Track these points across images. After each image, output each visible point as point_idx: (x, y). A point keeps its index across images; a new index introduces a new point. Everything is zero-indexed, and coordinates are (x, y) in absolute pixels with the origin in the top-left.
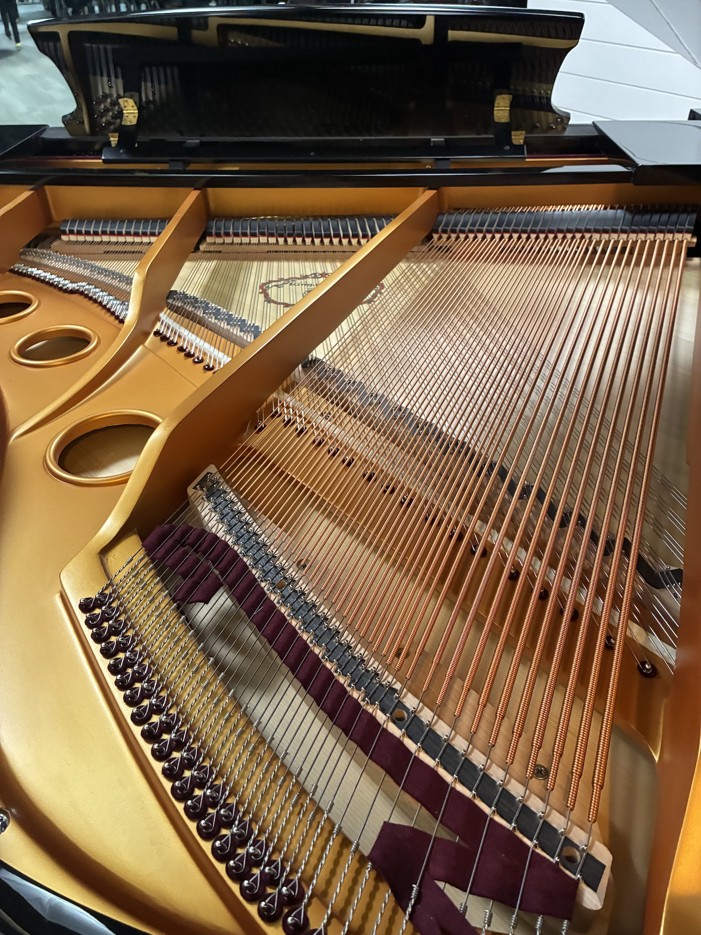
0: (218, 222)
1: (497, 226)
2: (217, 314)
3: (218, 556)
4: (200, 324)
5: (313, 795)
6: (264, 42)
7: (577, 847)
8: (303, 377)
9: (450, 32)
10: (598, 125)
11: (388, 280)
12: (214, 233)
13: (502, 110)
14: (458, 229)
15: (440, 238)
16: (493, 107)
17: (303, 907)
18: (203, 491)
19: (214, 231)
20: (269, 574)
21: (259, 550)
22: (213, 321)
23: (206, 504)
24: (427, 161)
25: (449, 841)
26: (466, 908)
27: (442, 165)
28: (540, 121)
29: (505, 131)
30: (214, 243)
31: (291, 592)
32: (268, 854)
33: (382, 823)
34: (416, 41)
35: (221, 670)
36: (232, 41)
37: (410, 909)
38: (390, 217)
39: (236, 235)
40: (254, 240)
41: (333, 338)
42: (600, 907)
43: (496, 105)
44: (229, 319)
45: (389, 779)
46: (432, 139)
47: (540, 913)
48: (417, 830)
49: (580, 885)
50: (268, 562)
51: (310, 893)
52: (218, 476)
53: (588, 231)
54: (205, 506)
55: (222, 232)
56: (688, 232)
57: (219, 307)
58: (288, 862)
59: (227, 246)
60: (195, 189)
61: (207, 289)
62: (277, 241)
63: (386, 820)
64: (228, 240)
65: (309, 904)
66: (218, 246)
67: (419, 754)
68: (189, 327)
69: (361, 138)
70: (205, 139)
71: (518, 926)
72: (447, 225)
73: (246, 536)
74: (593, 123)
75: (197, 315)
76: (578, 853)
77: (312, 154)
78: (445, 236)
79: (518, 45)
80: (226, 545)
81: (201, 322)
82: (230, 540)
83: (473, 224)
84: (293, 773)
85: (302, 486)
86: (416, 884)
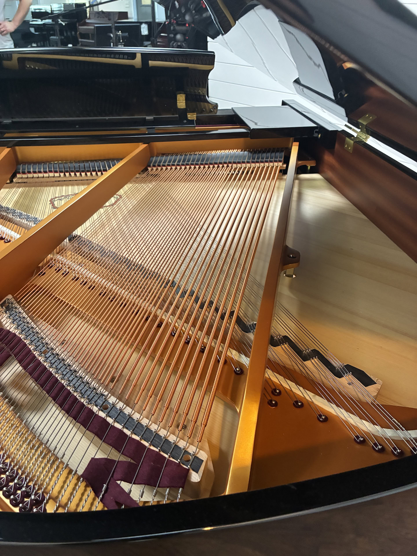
0: (23, 166)
1: (182, 162)
2: (20, 215)
3: (9, 341)
4: (10, 221)
5: (54, 452)
6: (47, 67)
7: (190, 454)
8: (68, 244)
9: (150, 62)
10: (234, 109)
11: (121, 192)
12: (21, 172)
13: (181, 102)
14: (161, 164)
15: (152, 170)
16: (177, 101)
17: (43, 505)
18: (3, 308)
19: (21, 171)
20: (39, 347)
21: (34, 336)
22: (18, 219)
23: (4, 315)
24: (143, 129)
25: (125, 461)
26: (130, 491)
27: (152, 131)
28: (205, 108)
29: (183, 113)
30: (22, 178)
31: (51, 354)
32: (26, 483)
33: (90, 459)
34: (132, 67)
35: (6, 398)
36: (28, 66)
37: (101, 496)
38: (119, 160)
39: (35, 172)
40: (46, 175)
41: (88, 223)
42: (199, 480)
43: (178, 99)
44: (28, 218)
45: (96, 438)
46: (147, 118)
47: (168, 487)
48: (109, 459)
49: (190, 471)
50: (39, 341)
51: (48, 498)
52: (13, 300)
53: (230, 163)
54: (4, 316)
55: (26, 171)
56: (280, 161)
57: (22, 212)
58: (37, 485)
59: (30, 179)
60: (7, 148)
61: (17, 202)
62: (60, 175)
63: (93, 457)
64: (30, 175)
65: (47, 502)
66: (24, 179)
67: (114, 424)
68: (3, 224)
69: (107, 118)
70: (14, 120)
71: (157, 496)
72: (155, 162)
73: (27, 329)
74: (232, 108)
75: (8, 217)
76: (191, 457)
77: (77, 126)
78: (155, 169)
79: (186, 69)
80: (15, 335)
81: (10, 220)
82: (17, 332)
83: (170, 162)
84: (43, 443)
85: (62, 301)
86: (105, 484)
